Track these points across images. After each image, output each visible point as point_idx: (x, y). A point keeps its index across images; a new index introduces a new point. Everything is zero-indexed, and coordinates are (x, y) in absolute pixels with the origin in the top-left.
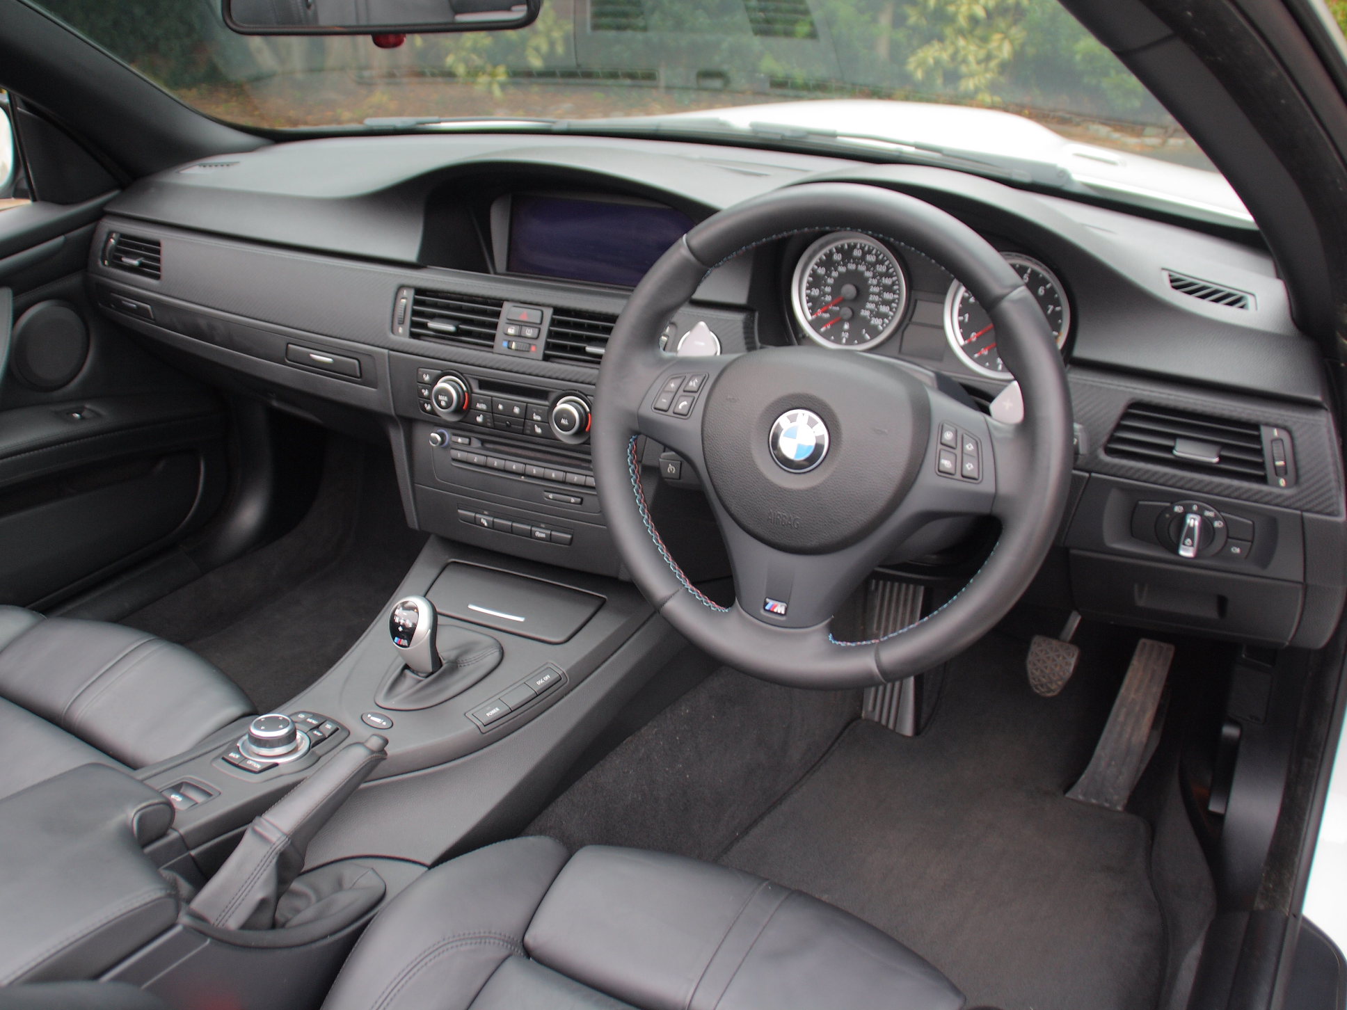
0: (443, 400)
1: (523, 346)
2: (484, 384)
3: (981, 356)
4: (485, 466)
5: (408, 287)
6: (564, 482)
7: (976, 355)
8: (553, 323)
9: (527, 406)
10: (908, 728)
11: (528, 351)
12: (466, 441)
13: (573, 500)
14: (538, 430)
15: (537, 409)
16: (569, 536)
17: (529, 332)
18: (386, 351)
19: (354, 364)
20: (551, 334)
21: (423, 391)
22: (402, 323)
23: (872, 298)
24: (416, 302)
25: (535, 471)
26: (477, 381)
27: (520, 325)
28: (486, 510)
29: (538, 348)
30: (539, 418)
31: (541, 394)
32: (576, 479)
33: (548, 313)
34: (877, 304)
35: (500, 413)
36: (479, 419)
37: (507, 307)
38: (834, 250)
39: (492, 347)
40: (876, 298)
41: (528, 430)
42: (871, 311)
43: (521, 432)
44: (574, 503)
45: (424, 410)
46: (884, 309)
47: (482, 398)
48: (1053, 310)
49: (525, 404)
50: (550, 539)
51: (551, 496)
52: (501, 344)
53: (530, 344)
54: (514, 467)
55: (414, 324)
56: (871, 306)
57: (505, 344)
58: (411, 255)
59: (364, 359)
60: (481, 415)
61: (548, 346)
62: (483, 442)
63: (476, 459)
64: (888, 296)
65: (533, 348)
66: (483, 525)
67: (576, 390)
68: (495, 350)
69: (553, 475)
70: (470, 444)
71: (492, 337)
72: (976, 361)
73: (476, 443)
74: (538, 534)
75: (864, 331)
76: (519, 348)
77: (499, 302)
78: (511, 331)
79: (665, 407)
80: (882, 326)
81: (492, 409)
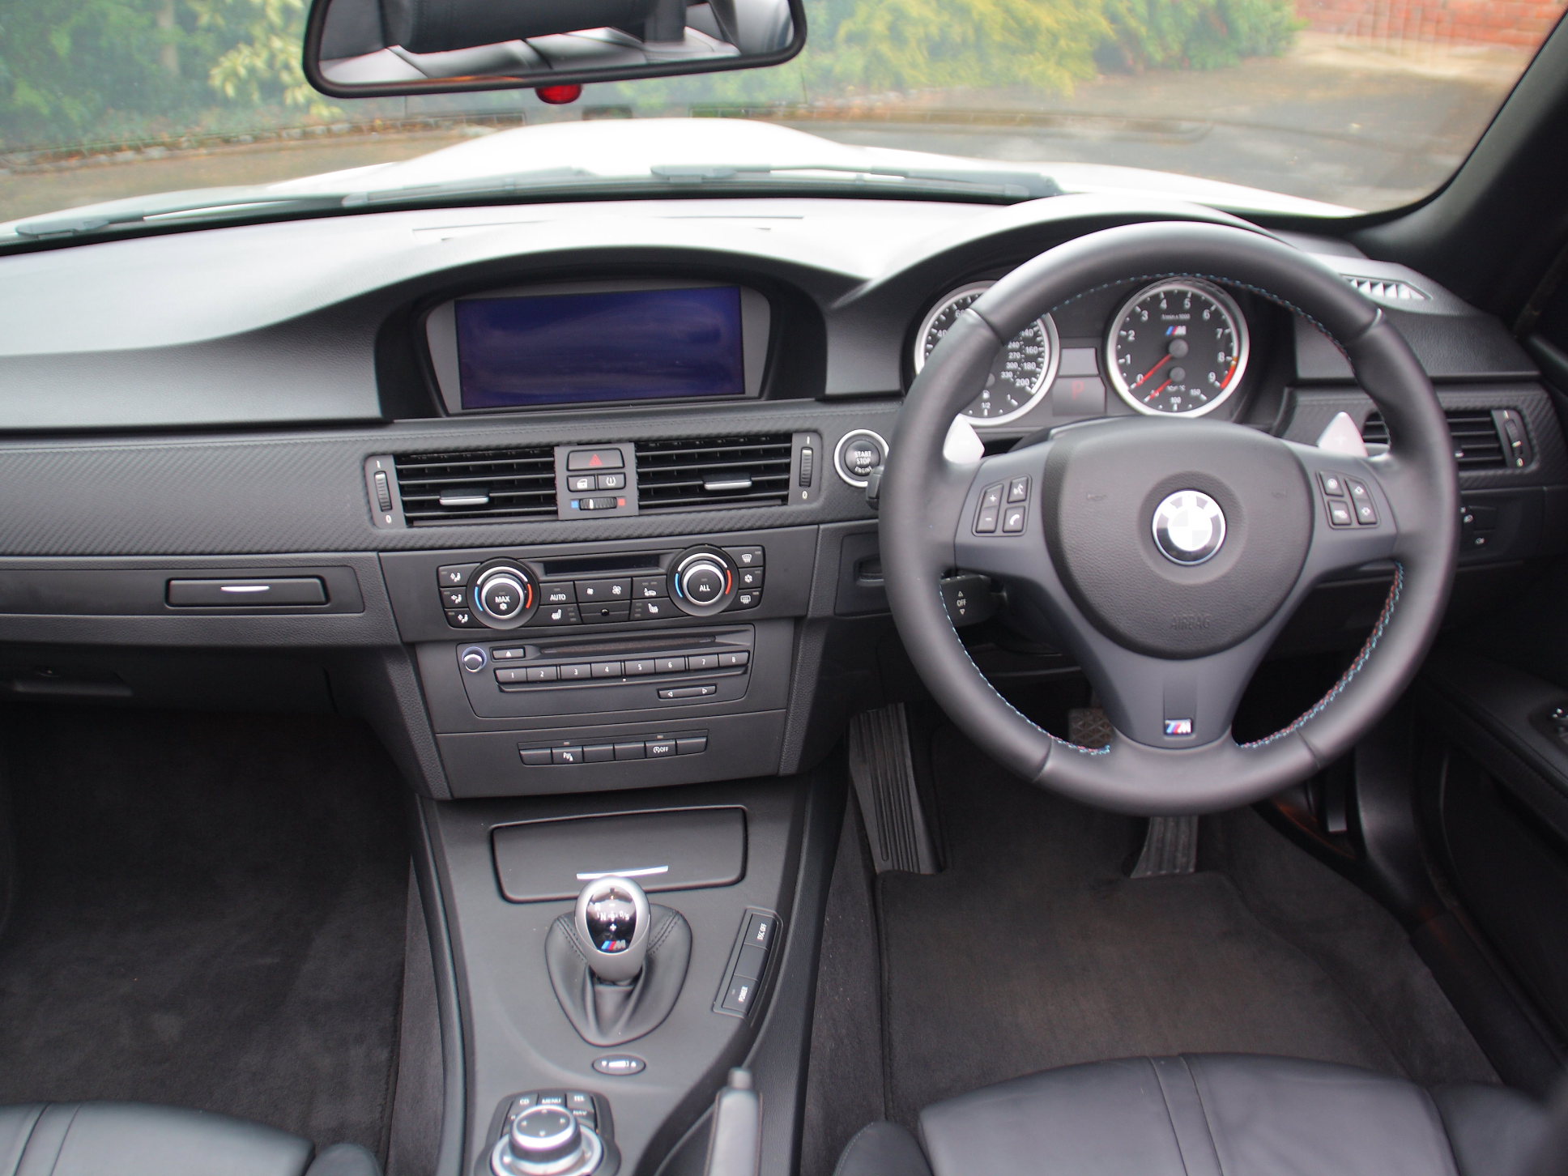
0: (503, 602)
1: (603, 503)
2: (552, 567)
3: (1153, 399)
4: (560, 680)
5: (384, 454)
6: (687, 671)
7: (1147, 399)
8: (641, 461)
9: (632, 581)
10: (926, 867)
11: (615, 507)
12: (520, 652)
13: (704, 691)
14: (654, 610)
15: (649, 581)
16: (704, 740)
17: (611, 481)
18: (374, 554)
19: (316, 583)
20: (643, 478)
21: (454, 597)
22: (387, 507)
23: (1011, 356)
24: (401, 474)
25: (640, 666)
26: (542, 565)
27: (594, 475)
28: (566, 740)
29: (629, 500)
30: (653, 593)
31: (652, 560)
32: (704, 661)
33: (629, 451)
34: (1019, 362)
35: (591, 600)
36: (556, 616)
37: (560, 454)
38: (955, 307)
39: (556, 512)
40: (1018, 355)
41: (638, 613)
42: (1014, 372)
43: (626, 618)
44: (705, 695)
45: (459, 625)
46: (1029, 366)
47: (557, 587)
48: (1223, 333)
49: (630, 579)
50: (676, 750)
51: (671, 694)
52: (567, 505)
53: (615, 498)
54: (607, 670)
55: (407, 506)
56: (1014, 366)
57: (575, 505)
58: (373, 410)
59: (332, 576)
60: (560, 611)
61: (643, 494)
62: (541, 647)
63: (542, 673)
64: (1031, 350)
65: (621, 502)
66: (567, 762)
67: (704, 544)
68: (561, 516)
69: (670, 666)
70: (525, 656)
71: (552, 499)
72: (1148, 404)
73: (530, 650)
74: (657, 750)
75: (1009, 396)
76: (597, 507)
77: (548, 450)
78: (582, 484)
79: (992, 527)
80: (1030, 386)
81: (576, 597)
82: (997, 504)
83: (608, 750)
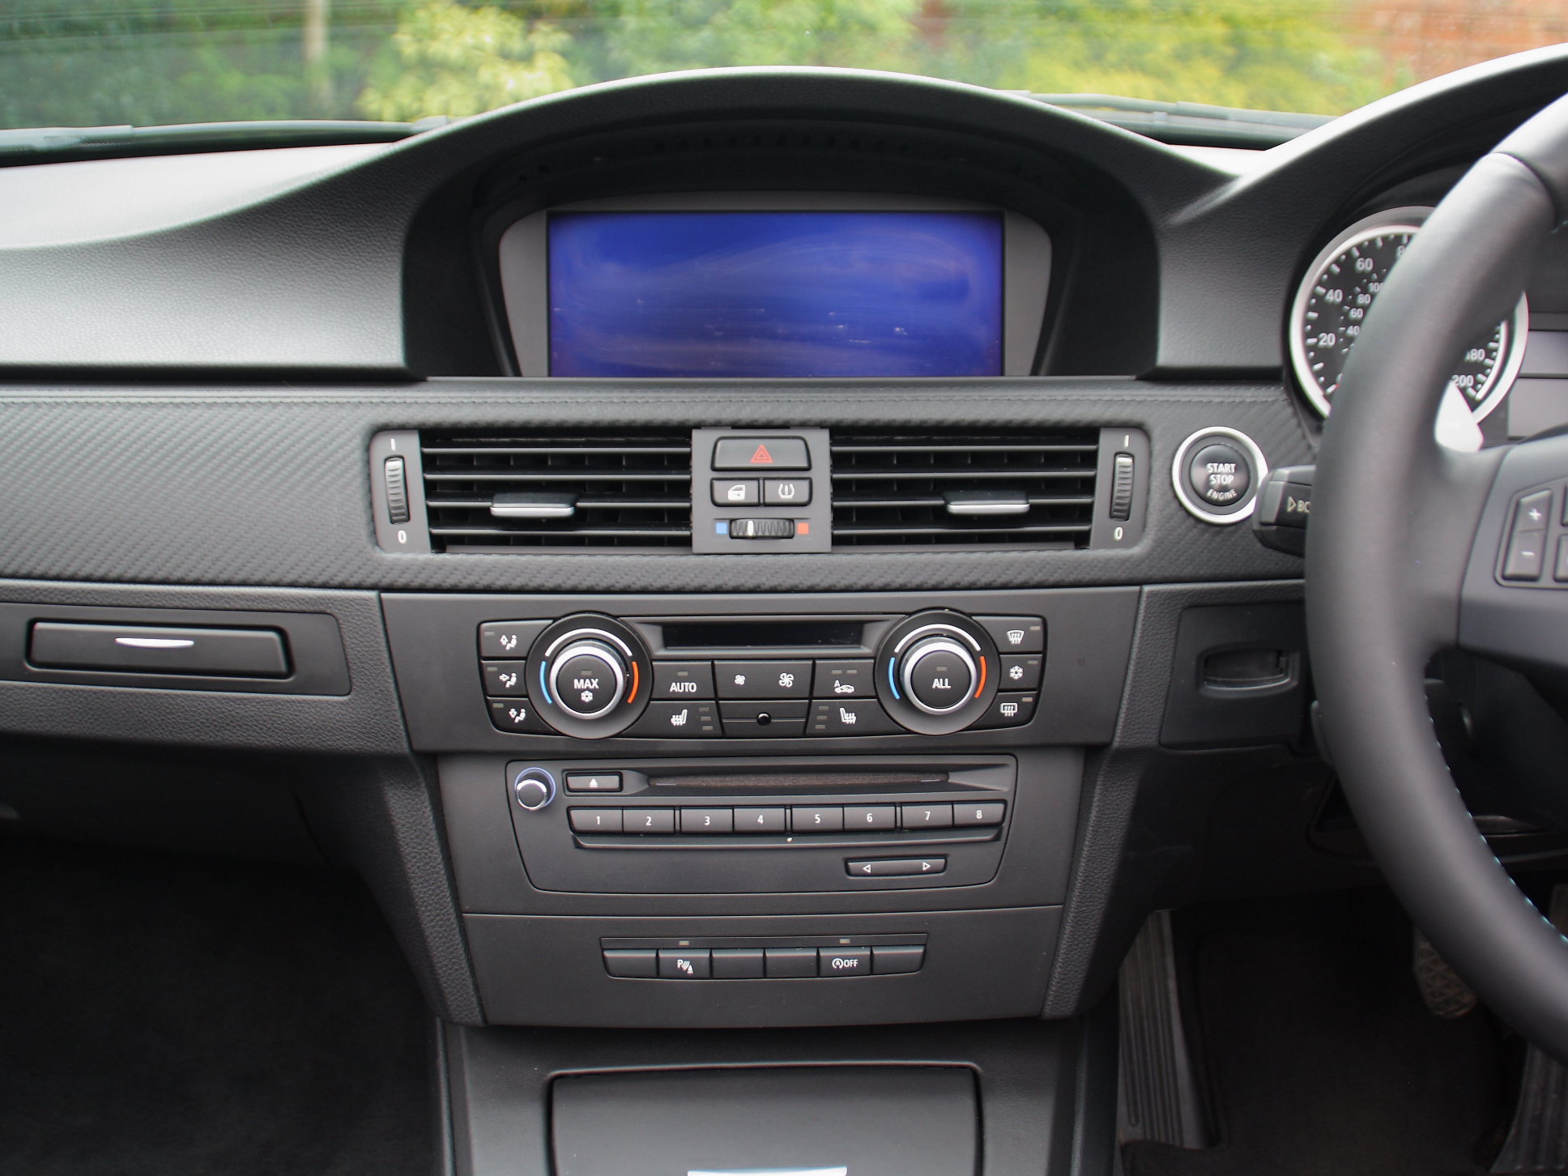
0: (586, 688)
1: (771, 528)
2: (678, 634)
4: (678, 833)
5: (402, 428)
6: (898, 829)
8: (839, 461)
9: (814, 665)
10: (1191, 1138)
11: (791, 537)
12: (612, 781)
13: (926, 865)
14: (849, 718)
15: (845, 668)
16: (920, 950)
17: (786, 491)
18: (373, 594)
19: (270, 640)
20: (839, 489)
21: (503, 677)
22: (401, 516)
24: (429, 463)
25: (818, 817)
26: (659, 629)
27: (758, 479)
28: (684, 937)
29: (815, 526)
30: (849, 689)
31: (848, 631)
32: (928, 814)
33: (820, 442)
35: (741, 695)
36: (678, 720)
37: (701, 442)
38: (1356, 253)
39: (686, 542)
41: (821, 722)
43: (801, 731)
44: (928, 872)
45: (511, 727)
47: (683, 669)
49: (810, 662)
50: (871, 965)
51: (868, 868)
52: (708, 527)
53: (791, 520)
54: (761, 820)
55: (435, 517)
57: (722, 528)
58: (389, 352)
59: (298, 628)
60: (685, 712)
61: (840, 517)
62: (650, 775)
63: (649, 819)
65: (801, 528)
66: (683, 975)
67: (943, 608)
68: (697, 545)
69: (870, 819)
70: (621, 788)
71: (683, 517)
73: (633, 781)
74: (838, 963)
76: (760, 534)
77: (681, 433)
78: (737, 493)
79: (1532, 570)
80: (1474, 387)
81: (715, 691)
82: (1542, 526)
83: (756, 958)
